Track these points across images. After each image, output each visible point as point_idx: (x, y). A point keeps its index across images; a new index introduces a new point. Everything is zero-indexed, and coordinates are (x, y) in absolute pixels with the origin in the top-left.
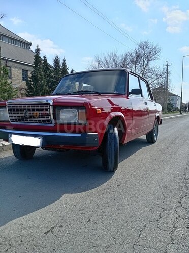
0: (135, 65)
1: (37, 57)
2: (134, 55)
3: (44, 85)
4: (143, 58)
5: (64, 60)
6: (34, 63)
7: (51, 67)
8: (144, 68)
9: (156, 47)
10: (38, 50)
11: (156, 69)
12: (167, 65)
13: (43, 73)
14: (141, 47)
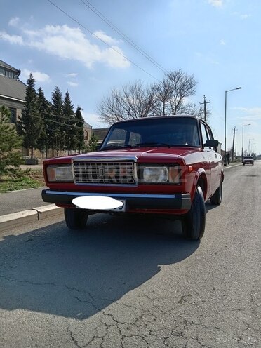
0: (164, 102)
1: (30, 89)
2: (162, 89)
3: (40, 128)
4: (174, 93)
5: (67, 95)
6: (26, 98)
7: (50, 104)
8: (176, 107)
9: (191, 79)
10: (31, 81)
11: (191, 108)
12: (205, 103)
13: (38, 112)
14: (171, 79)
